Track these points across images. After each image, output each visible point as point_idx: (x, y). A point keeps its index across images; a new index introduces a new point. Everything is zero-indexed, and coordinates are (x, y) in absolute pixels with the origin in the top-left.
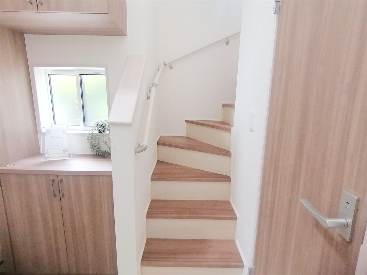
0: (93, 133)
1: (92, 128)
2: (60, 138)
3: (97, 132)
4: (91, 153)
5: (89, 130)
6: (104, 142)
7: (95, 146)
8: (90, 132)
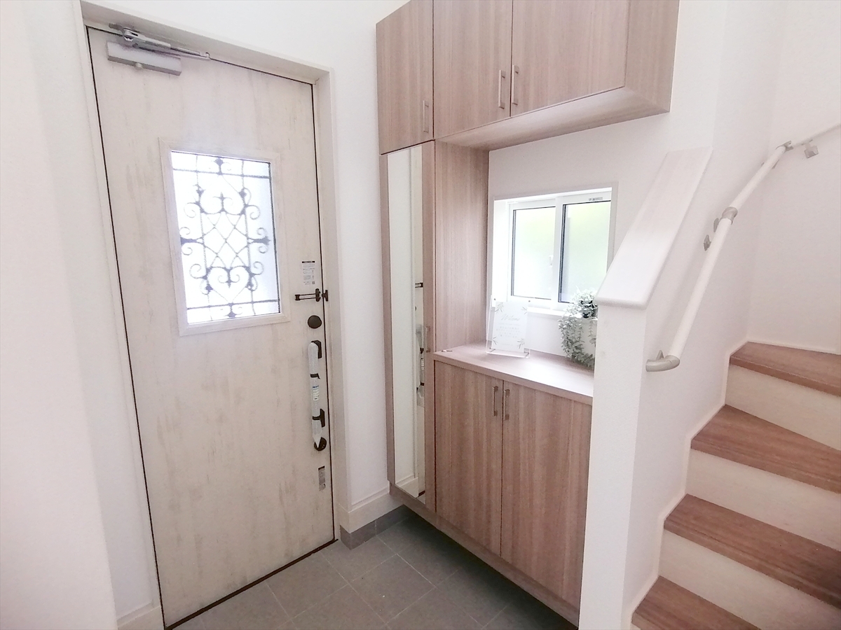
0: (573, 316)
1: (571, 307)
2: (516, 319)
3: (580, 316)
4: (565, 354)
5: (565, 310)
6: (591, 338)
7: (572, 343)
8: (568, 315)
